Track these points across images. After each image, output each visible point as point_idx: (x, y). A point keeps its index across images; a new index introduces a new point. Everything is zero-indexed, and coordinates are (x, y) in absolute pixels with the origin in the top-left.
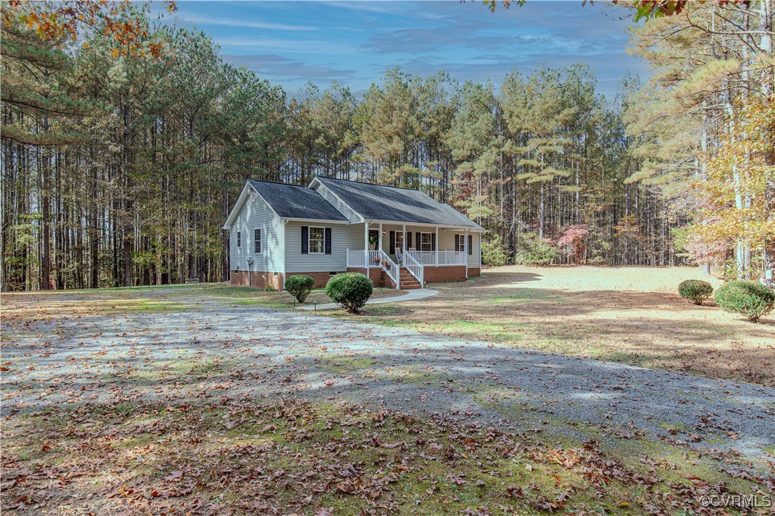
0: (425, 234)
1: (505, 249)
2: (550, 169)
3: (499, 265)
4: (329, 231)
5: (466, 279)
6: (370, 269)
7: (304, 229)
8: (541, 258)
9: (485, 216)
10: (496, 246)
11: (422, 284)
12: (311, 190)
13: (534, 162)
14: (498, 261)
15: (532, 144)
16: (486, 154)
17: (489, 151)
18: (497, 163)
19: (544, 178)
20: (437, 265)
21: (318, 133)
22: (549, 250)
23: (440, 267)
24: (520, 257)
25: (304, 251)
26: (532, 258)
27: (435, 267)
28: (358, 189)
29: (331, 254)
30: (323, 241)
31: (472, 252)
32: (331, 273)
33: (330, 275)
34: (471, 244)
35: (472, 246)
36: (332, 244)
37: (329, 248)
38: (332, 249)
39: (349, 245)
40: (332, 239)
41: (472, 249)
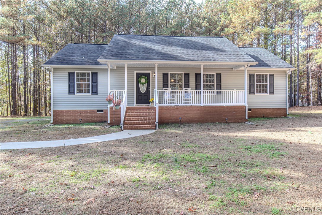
4: (95, 75)
5: (246, 120)
7: (71, 74)
20: (202, 105)
23: (205, 107)
25: (71, 92)
27: (200, 107)
29: (97, 94)
30: (89, 84)
31: (273, 92)
32: (98, 111)
33: (97, 113)
34: (273, 83)
35: (273, 85)
36: (98, 86)
37: (95, 89)
38: (98, 90)
39: (116, 86)
40: (98, 82)
41: (275, 88)
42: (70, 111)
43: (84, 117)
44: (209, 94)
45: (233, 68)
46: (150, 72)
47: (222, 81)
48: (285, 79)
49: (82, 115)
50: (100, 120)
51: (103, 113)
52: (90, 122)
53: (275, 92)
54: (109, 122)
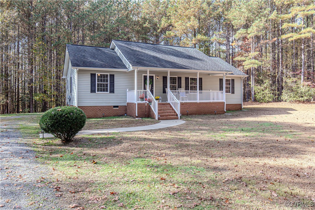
0: (193, 78)
1: (273, 90)
2: (309, 29)
3: (268, 102)
4: (112, 76)
5: (225, 112)
6: (138, 104)
7: (93, 76)
8: (302, 97)
9: (256, 66)
10: (266, 88)
11: (179, 116)
12: (111, 50)
13: (295, 25)
14: (267, 99)
15: (294, 11)
16: (257, 22)
17: (259, 20)
18: (266, 28)
19: (303, 36)
20: (198, 101)
21: (145, 19)
22: (309, 90)
23: (200, 103)
24: (284, 96)
25: (93, 91)
26: (294, 97)
27: (196, 103)
28: (142, 48)
29: (114, 93)
30: (108, 84)
31: (234, 92)
32: (114, 107)
33: (114, 108)
34: (234, 86)
35: (234, 87)
36: (115, 86)
37: (113, 88)
38: (115, 89)
39: (129, 86)
40: (115, 83)
41: (235, 90)
42: (91, 107)
43: (103, 112)
44: (194, 93)
45: (209, 74)
46: (154, 75)
47: (203, 83)
48: (241, 83)
49: (101, 111)
50: (116, 115)
51: (118, 108)
52: (108, 116)
53: (235, 92)
54: (137, 115)
